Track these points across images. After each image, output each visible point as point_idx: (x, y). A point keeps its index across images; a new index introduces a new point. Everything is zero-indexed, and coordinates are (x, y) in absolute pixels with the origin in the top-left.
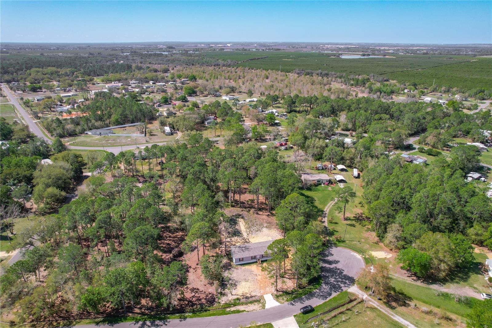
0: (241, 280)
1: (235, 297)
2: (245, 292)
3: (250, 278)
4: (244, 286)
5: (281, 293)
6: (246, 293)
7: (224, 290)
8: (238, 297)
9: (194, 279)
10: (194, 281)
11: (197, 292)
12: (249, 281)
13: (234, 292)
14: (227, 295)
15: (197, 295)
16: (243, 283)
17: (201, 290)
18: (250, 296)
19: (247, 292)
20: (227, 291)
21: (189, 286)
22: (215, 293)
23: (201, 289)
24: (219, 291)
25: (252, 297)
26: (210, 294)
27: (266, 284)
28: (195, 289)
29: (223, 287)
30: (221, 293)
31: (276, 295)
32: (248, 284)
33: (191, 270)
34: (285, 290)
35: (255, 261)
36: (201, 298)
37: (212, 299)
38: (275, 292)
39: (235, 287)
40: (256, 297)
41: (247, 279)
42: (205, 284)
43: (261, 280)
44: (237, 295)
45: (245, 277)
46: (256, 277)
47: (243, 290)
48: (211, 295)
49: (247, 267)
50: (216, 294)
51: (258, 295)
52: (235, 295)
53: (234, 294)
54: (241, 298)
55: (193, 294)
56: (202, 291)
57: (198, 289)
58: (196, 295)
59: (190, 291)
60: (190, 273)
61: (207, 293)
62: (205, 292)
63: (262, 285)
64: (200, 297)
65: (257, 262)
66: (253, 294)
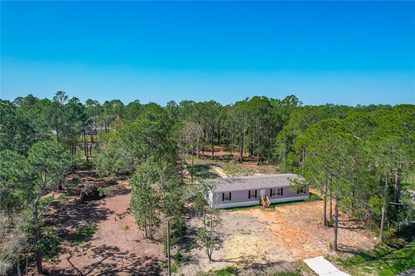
0: (230, 233)
1: (222, 266)
2: (248, 254)
3: (252, 228)
4: (241, 242)
5: (351, 256)
6: (253, 257)
7: (188, 250)
8: (230, 265)
9: (112, 231)
10: (110, 234)
11: (110, 255)
12: (253, 233)
13: (216, 255)
14: (197, 263)
15: (109, 261)
16: (239, 238)
17: (124, 251)
18: (263, 262)
19: (255, 253)
20: (194, 252)
21: (93, 243)
22: (162, 257)
23: (124, 248)
24: (174, 251)
25: (271, 264)
26: (147, 258)
27: (298, 237)
28: (109, 248)
29: (184, 245)
30: (180, 256)
31: (339, 260)
32: (252, 239)
33: (111, 217)
34: (356, 249)
35: (257, 202)
36: (118, 267)
37: (152, 269)
38: (334, 253)
39: (217, 245)
40: (285, 265)
41: (246, 230)
42: (137, 239)
43: (282, 232)
44: (227, 261)
45: (240, 227)
46: (268, 227)
47: (242, 249)
48: (149, 261)
49: (240, 212)
50: (165, 259)
51: (287, 260)
52: (221, 261)
53: (217, 259)
54: (241, 267)
55: (99, 259)
56: (127, 252)
57: (116, 249)
58: (105, 262)
59: (93, 253)
60: (106, 222)
61: (138, 256)
62: (133, 255)
63: (288, 240)
64: (115, 265)
65: (261, 205)
66: (273, 258)
